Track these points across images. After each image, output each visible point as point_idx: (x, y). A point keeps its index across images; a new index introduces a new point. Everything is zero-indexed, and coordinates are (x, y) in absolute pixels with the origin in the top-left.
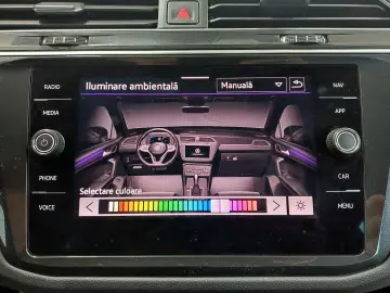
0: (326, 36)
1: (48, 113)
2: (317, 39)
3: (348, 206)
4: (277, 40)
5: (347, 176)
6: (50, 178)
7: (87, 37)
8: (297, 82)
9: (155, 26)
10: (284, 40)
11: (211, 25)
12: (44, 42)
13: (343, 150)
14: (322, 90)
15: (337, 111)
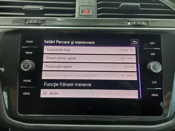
0: (147, 22)
1: (27, 53)
2: (143, 23)
3: (156, 95)
4: (126, 24)
5: (156, 82)
6: (28, 81)
7: (45, 21)
8: (134, 42)
9: (74, 16)
10: (129, 23)
11: (98, 17)
12: (27, 22)
13: (154, 71)
14: (145, 45)
15: (152, 54)
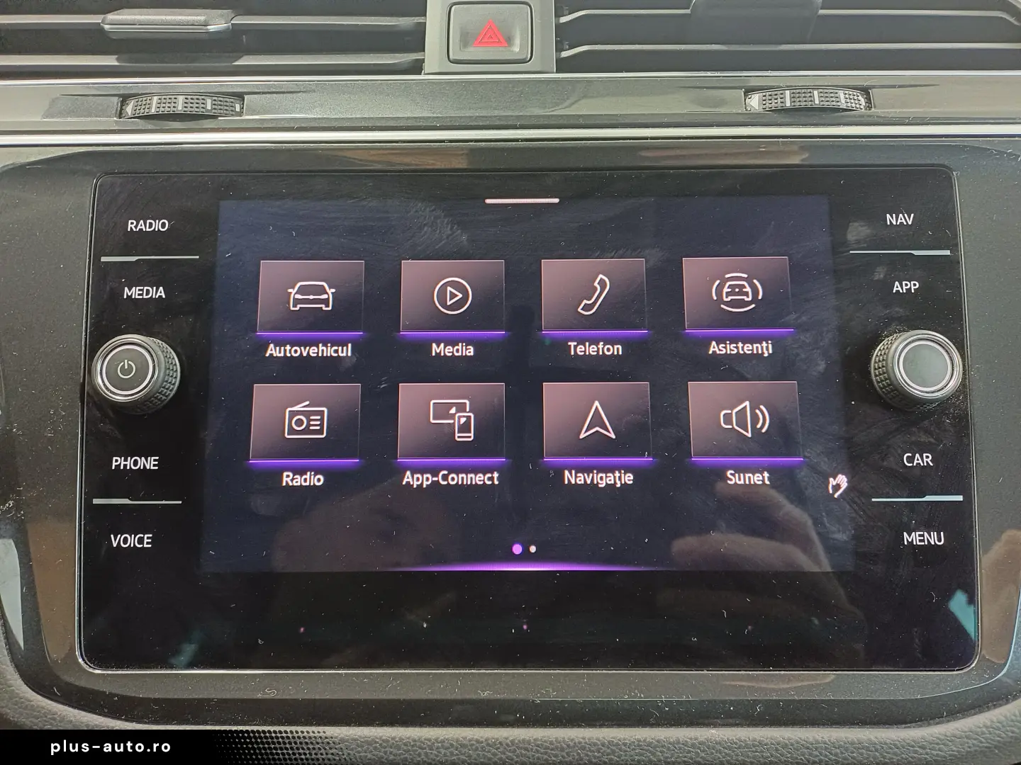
0: (865, 91)
1: (135, 292)
2: (843, 99)
3: (933, 539)
4: (736, 103)
5: (927, 459)
6: (142, 462)
7: (240, 96)
9: (417, 68)
10: (755, 102)
11: (563, 66)
12: (129, 109)
13: (917, 390)
14: (857, 231)
15: (897, 287)
